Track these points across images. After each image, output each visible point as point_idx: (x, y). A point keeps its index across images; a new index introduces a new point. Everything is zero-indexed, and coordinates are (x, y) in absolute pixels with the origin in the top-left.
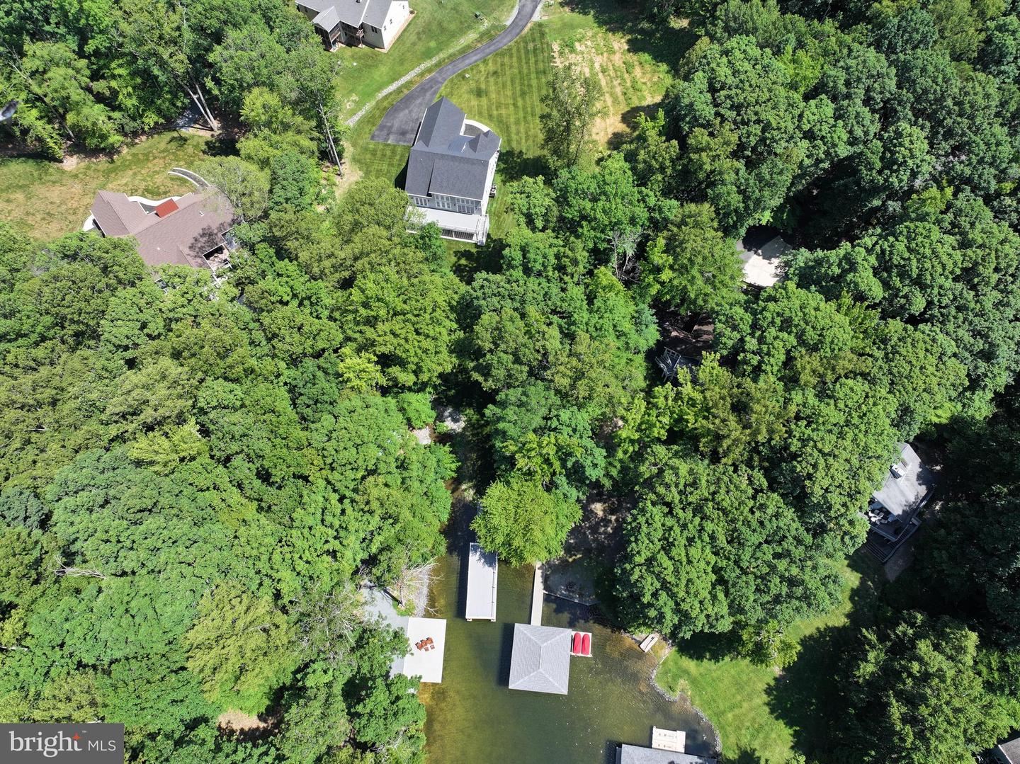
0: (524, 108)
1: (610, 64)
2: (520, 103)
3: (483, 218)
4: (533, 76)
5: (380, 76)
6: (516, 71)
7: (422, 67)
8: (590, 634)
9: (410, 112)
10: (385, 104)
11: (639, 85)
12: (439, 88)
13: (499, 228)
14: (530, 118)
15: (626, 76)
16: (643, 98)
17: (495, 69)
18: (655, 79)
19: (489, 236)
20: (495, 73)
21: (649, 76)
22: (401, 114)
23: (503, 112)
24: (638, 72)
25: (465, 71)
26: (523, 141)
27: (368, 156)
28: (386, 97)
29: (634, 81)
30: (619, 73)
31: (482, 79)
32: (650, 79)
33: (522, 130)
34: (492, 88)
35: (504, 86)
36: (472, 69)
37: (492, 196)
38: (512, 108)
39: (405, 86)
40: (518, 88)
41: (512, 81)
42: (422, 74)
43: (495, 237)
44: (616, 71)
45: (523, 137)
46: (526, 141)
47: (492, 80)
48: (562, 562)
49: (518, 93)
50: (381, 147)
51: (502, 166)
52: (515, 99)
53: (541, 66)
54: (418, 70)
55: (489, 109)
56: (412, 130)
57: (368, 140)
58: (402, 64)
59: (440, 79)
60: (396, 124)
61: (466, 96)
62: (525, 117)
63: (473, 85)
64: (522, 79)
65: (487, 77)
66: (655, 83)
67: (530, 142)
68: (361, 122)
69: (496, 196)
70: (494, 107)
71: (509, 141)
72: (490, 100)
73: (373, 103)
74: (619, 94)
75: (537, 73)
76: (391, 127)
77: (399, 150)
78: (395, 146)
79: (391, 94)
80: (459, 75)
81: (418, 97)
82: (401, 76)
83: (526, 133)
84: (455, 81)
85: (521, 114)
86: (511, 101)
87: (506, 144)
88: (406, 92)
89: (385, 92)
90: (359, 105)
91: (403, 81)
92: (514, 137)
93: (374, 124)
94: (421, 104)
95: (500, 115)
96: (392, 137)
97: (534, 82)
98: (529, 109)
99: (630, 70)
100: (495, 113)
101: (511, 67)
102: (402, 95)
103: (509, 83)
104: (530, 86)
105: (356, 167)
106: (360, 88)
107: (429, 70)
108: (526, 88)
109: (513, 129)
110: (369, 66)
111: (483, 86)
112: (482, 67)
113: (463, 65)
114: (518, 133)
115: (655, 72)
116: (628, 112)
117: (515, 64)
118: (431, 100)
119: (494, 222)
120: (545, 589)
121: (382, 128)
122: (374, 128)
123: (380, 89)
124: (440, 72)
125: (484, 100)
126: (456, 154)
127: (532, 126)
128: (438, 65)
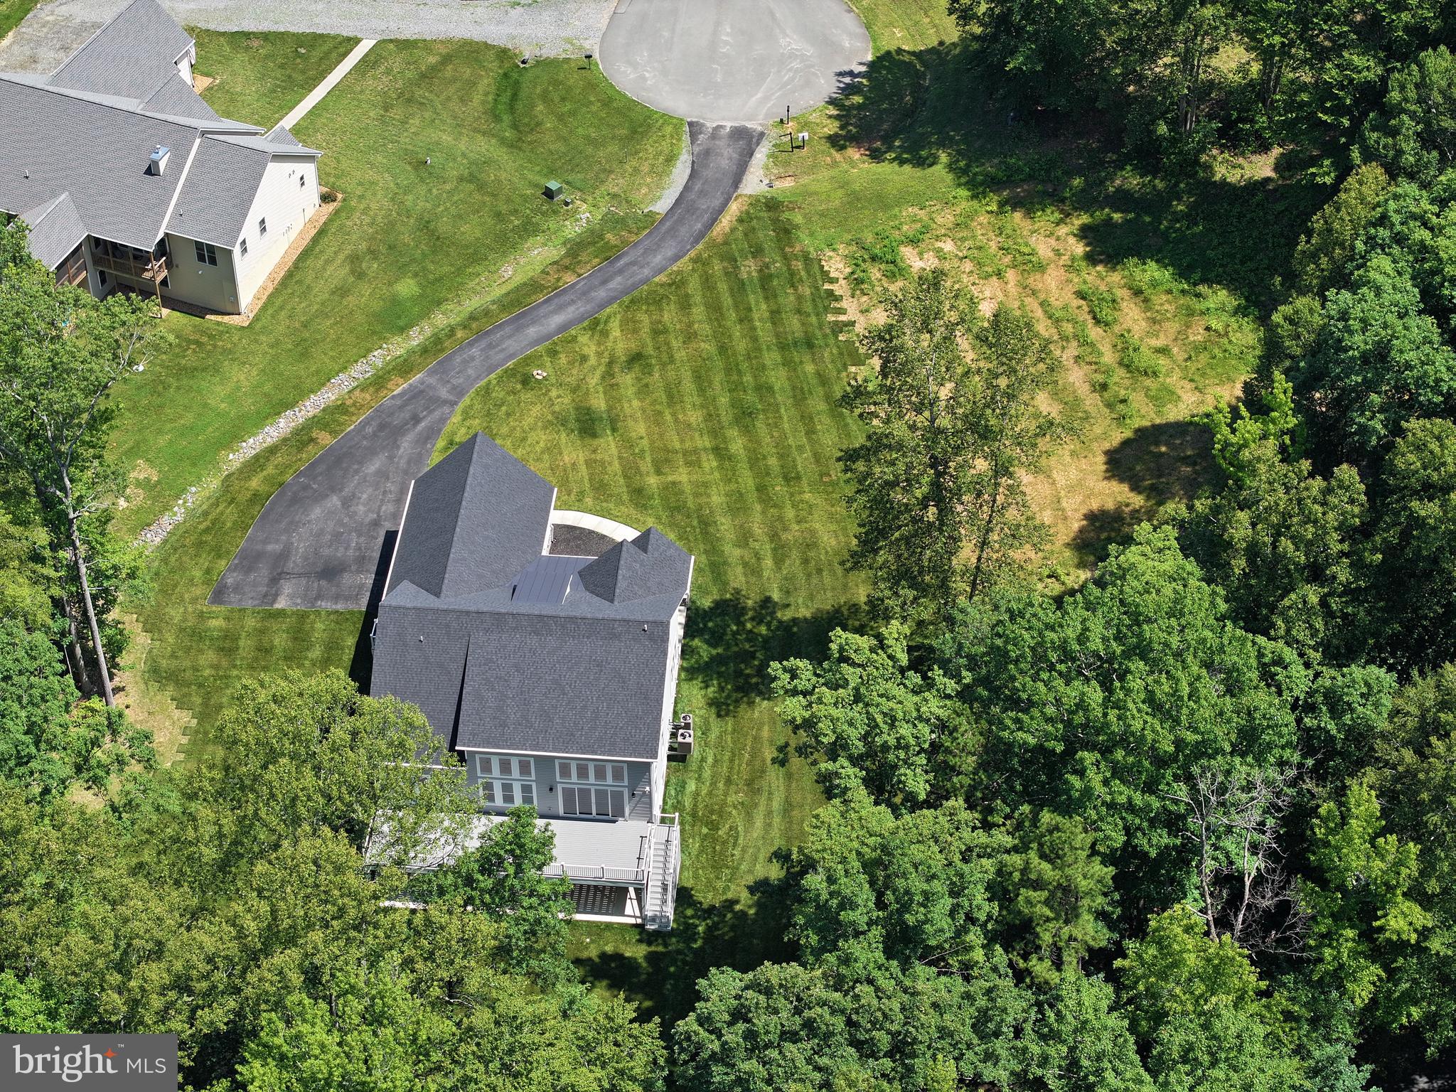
0: (755, 460)
1: (1032, 304)
2: (737, 445)
3: (657, 832)
4: (771, 357)
5: (232, 399)
6: (708, 347)
7: (378, 358)
9: (346, 503)
10: (255, 483)
11: (1145, 358)
12: (443, 420)
13: (718, 863)
14: (779, 488)
15: (1094, 333)
16: (1165, 396)
17: (633, 346)
18: (1197, 335)
19: (684, 896)
20: (636, 358)
21: (1173, 327)
22: (317, 512)
23: (682, 476)
24: (1132, 316)
25: (528, 361)
26: (768, 562)
27: (209, 657)
28: (256, 463)
29: (1125, 348)
30: (1068, 328)
31: (593, 380)
32: (1180, 336)
33: (758, 530)
34: (633, 406)
35: (673, 396)
36: (553, 353)
37: (678, 755)
38: (709, 462)
39: (318, 422)
40: (724, 400)
41: (701, 379)
42: (379, 382)
43: (707, 898)
44: (1057, 322)
45: (766, 549)
46: (779, 562)
47: (627, 380)
49: (726, 416)
50: (251, 623)
51: (705, 651)
52: (716, 433)
53: (794, 325)
54: (361, 371)
55: (631, 471)
56: (361, 560)
57: (204, 606)
58: (305, 355)
59: (444, 393)
60: (301, 544)
61: (541, 438)
62: (761, 489)
63: (563, 401)
64: (731, 369)
65: (608, 374)
66: (1202, 348)
67: (793, 563)
68: (172, 546)
69: (695, 753)
70: (646, 465)
71: (716, 568)
72: (628, 443)
73: (213, 484)
74: (1083, 390)
75: (783, 347)
76: (284, 556)
77: (319, 629)
78: (302, 616)
79: (272, 450)
80: (511, 373)
81: (372, 452)
82: (300, 393)
83: (774, 537)
84: (498, 394)
85: (747, 480)
86: (706, 442)
87: (707, 579)
88: (326, 439)
89: (251, 446)
90: (161, 494)
91: (311, 407)
92: (733, 553)
93: (218, 553)
94: (383, 475)
95: (671, 490)
96: (287, 588)
97: (778, 378)
98: (773, 462)
99: (1106, 313)
100: (652, 481)
101: (690, 336)
102: (312, 452)
103: (688, 385)
104: (764, 389)
105: (165, 698)
106: (162, 441)
107: (404, 367)
108: (751, 398)
109: (725, 526)
110: (192, 372)
111: (599, 403)
112: (588, 345)
113: (516, 344)
114: (744, 538)
115: (1191, 313)
116: (1126, 443)
117: (704, 328)
118: (418, 459)
119: (695, 845)
121: (248, 561)
122: (222, 564)
123: (233, 437)
124: (442, 369)
125: (608, 446)
126: (548, 610)
127: (790, 513)
128: (433, 347)
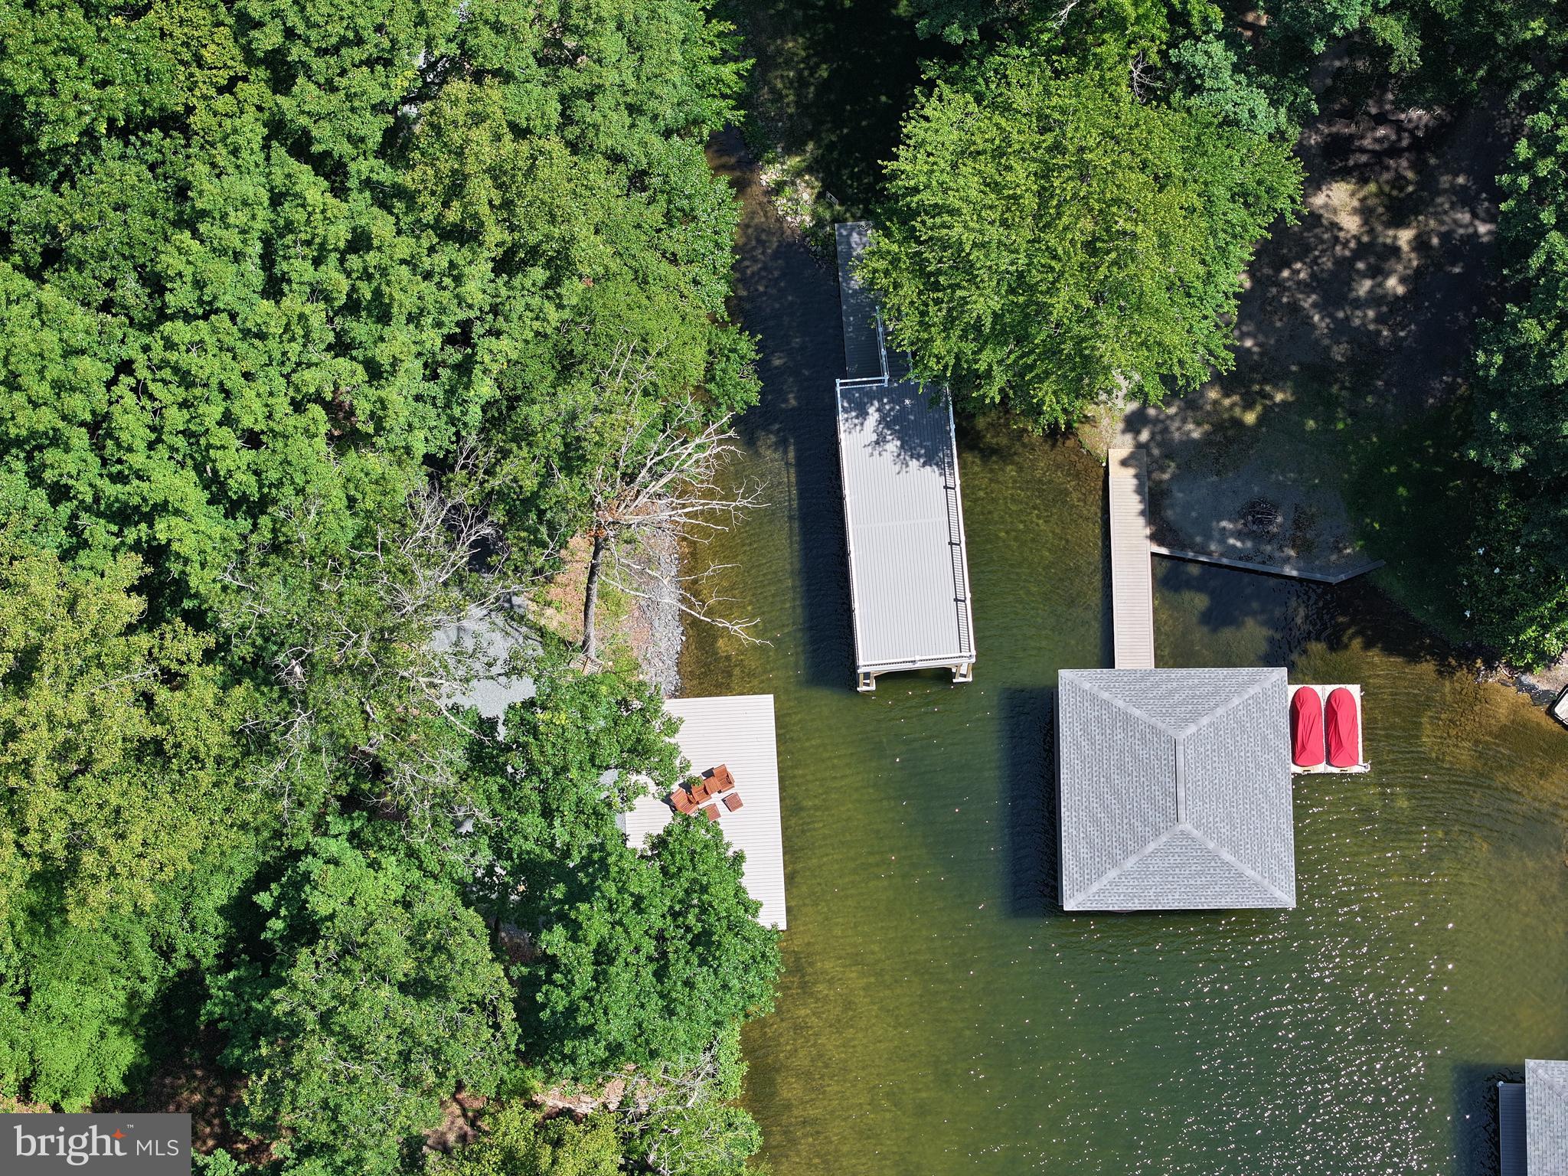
8: (1355, 690)
48: (1219, 427)
120: (1154, 538)
